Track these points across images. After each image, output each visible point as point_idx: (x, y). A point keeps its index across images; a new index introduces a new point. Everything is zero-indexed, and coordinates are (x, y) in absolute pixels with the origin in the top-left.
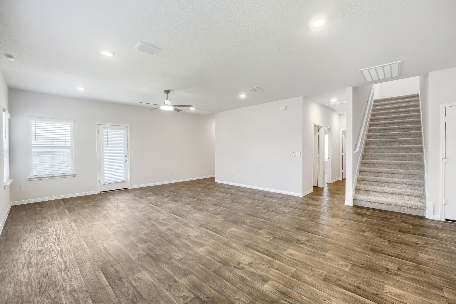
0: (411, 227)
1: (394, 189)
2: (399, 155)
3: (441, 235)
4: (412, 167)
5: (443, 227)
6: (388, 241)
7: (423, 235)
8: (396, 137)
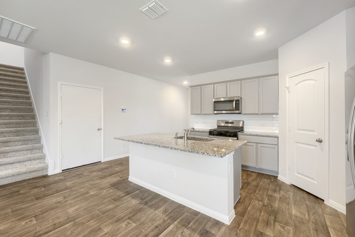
0: (44, 189)
1: (14, 158)
2: (13, 122)
3: (69, 184)
4: (28, 133)
5: (65, 177)
6: (34, 218)
7: (57, 192)
8: (6, 104)
